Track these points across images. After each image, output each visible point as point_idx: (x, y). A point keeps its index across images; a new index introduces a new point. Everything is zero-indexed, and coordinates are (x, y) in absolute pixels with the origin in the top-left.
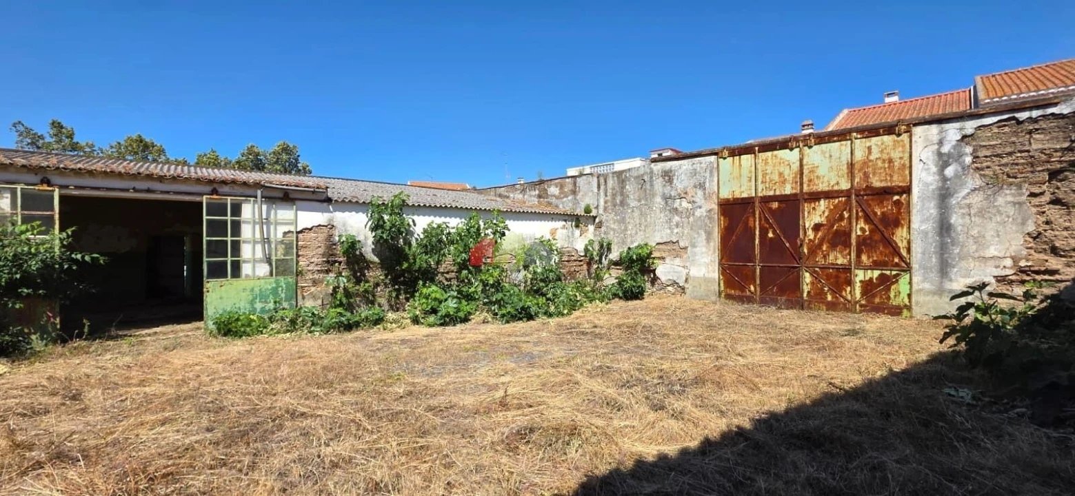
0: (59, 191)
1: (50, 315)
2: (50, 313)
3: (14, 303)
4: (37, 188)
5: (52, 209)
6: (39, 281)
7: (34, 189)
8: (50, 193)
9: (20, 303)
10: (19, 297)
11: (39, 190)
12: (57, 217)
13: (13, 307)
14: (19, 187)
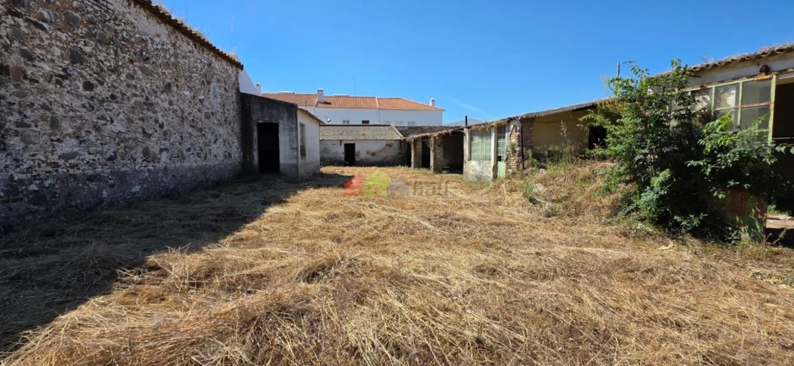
0: (777, 78)
1: (759, 211)
2: (759, 208)
3: (719, 193)
4: (756, 79)
5: (769, 99)
6: (747, 175)
7: (754, 81)
8: (769, 81)
9: (723, 194)
10: (724, 188)
11: (758, 80)
12: (772, 106)
13: (717, 196)
14: (740, 82)
